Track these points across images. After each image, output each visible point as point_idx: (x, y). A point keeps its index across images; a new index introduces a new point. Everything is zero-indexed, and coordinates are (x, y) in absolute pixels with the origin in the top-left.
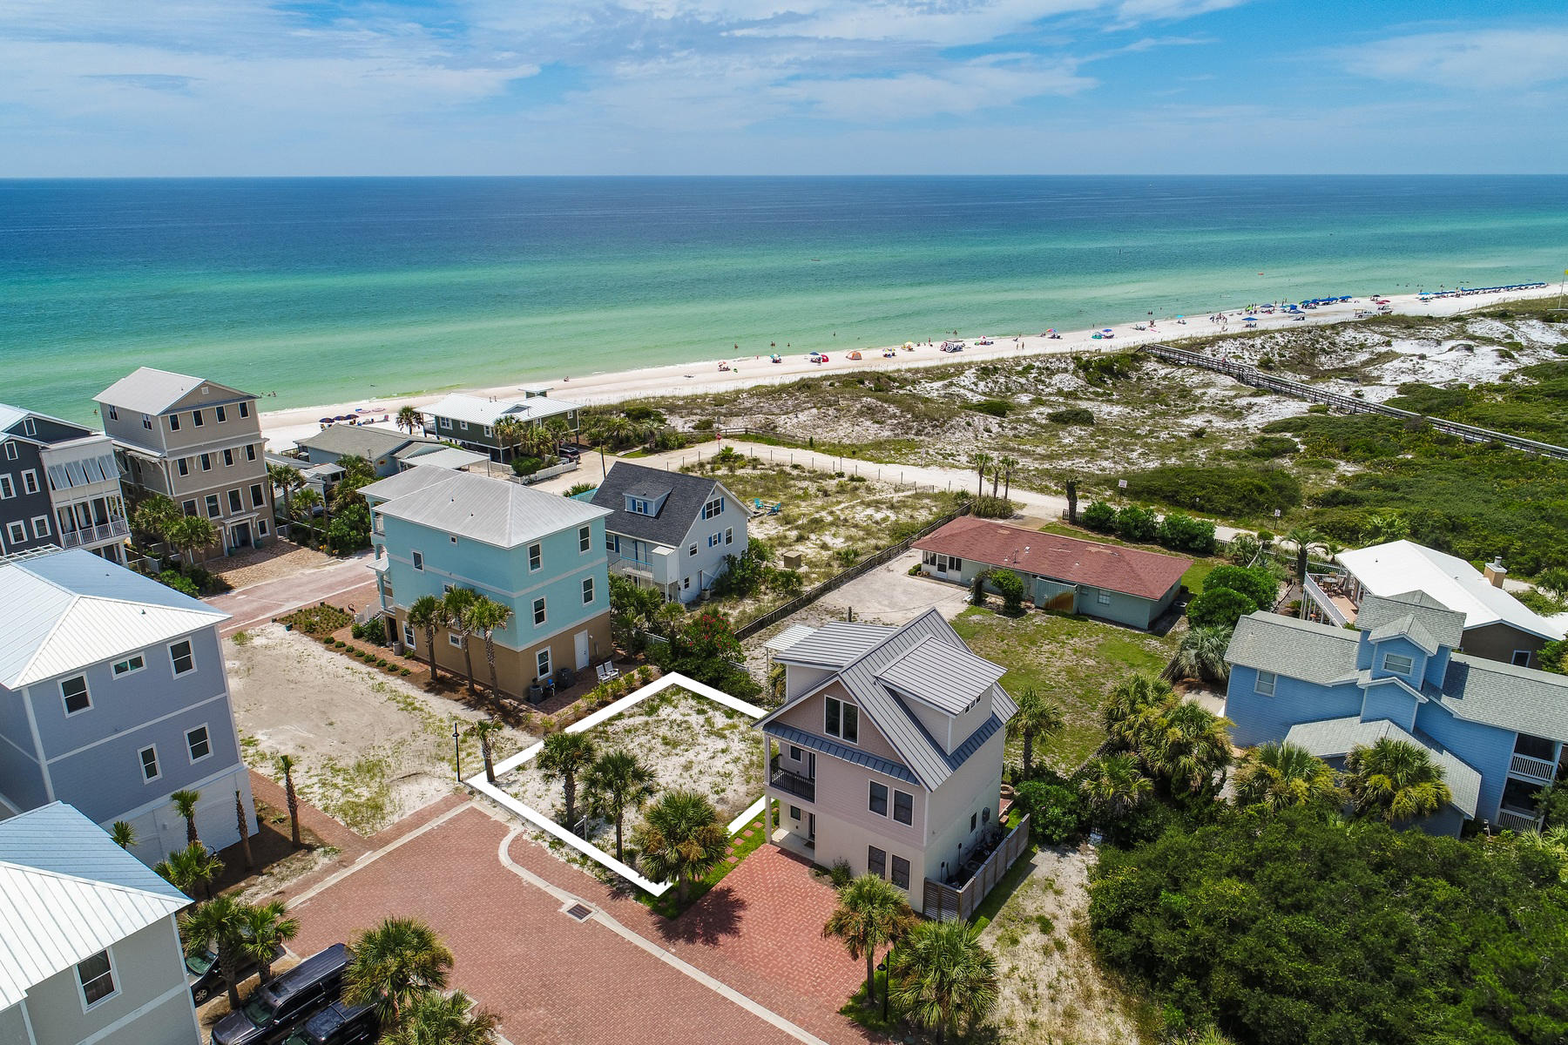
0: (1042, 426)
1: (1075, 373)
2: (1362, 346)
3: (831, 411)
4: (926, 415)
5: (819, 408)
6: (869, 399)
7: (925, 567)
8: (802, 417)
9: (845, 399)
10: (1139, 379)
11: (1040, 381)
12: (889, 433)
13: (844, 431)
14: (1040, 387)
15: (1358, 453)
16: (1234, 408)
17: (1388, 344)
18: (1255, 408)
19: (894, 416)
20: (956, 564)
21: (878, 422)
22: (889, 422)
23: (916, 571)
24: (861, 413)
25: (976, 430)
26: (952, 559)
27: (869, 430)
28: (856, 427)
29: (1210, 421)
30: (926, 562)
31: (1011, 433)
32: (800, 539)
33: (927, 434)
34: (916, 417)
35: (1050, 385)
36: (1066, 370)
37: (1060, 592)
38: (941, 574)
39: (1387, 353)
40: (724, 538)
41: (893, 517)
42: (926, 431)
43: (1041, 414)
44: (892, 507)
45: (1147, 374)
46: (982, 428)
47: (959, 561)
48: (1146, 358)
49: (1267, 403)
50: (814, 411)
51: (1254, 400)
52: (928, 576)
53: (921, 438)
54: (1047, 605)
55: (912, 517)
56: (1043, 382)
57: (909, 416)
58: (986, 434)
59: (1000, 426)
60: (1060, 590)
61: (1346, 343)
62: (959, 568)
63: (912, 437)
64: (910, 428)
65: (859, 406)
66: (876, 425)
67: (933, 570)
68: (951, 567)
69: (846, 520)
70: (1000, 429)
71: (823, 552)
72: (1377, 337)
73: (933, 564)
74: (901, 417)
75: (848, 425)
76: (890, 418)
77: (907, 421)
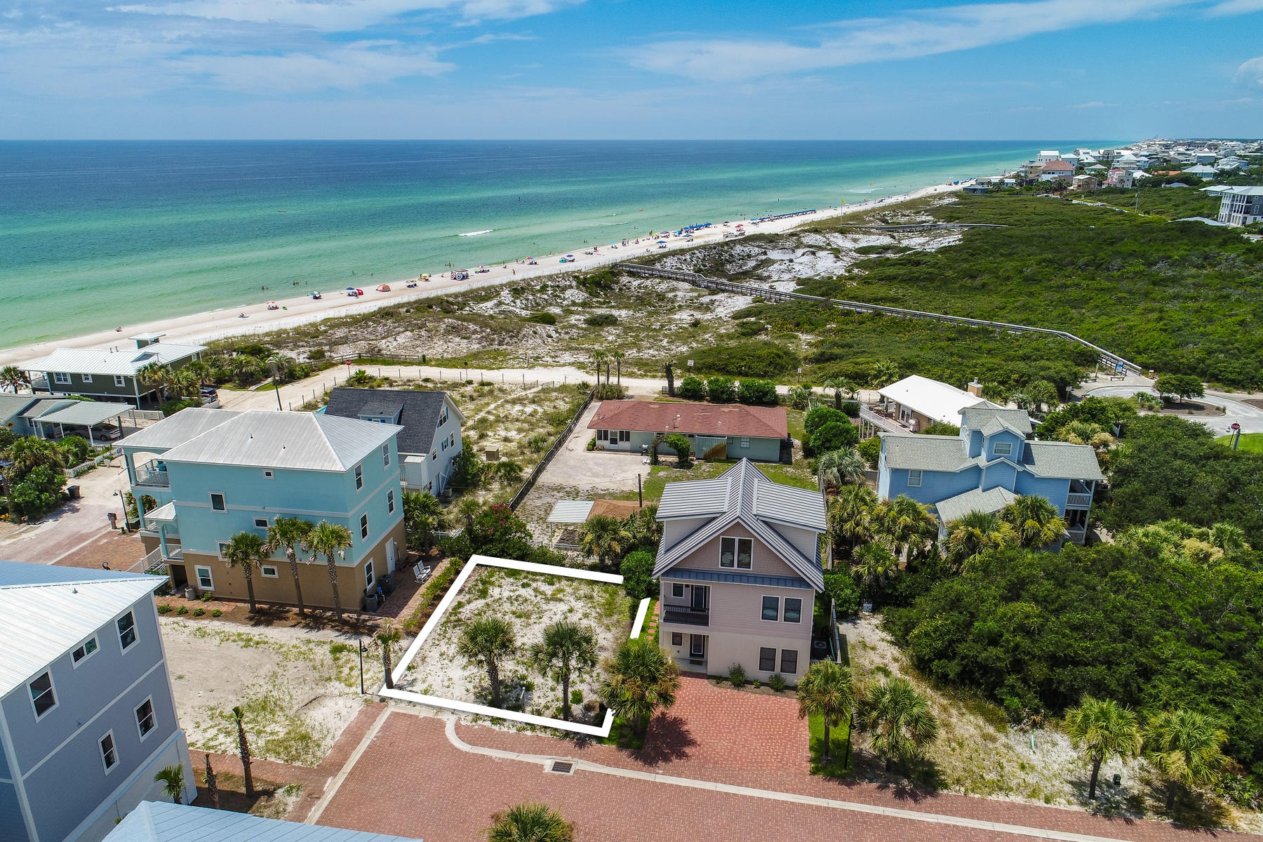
0: (585, 330)
1: (578, 288)
2: (749, 256)
3: (423, 333)
4: (501, 328)
5: (412, 331)
6: (450, 320)
7: (598, 443)
8: (401, 339)
9: (430, 322)
10: (621, 289)
11: (557, 296)
12: (478, 346)
13: (439, 348)
14: (559, 301)
15: (806, 326)
16: (702, 304)
17: (765, 253)
18: (717, 303)
19: (475, 332)
20: (625, 436)
21: (465, 338)
22: (474, 337)
23: (592, 447)
24: (447, 332)
25: (541, 337)
26: (621, 433)
27: (460, 346)
28: (449, 344)
29: (692, 315)
30: (600, 438)
31: (567, 337)
32: (482, 437)
33: (507, 344)
34: (494, 331)
35: (564, 299)
36: (571, 287)
37: (715, 444)
38: (613, 446)
39: (766, 259)
40: (449, 444)
41: (540, 410)
42: (506, 341)
43: (580, 320)
44: (533, 402)
45: (625, 285)
46: (545, 335)
47: (628, 433)
48: (620, 274)
49: (723, 299)
50: (408, 333)
51: (714, 297)
52: (603, 449)
53: (504, 347)
54: (705, 455)
55: (554, 407)
56: (559, 297)
57: (488, 330)
58: (550, 340)
59: (557, 332)
60: (715, 443)
61: (738, 254)
62: (628, 439)
63: (497, 347)
64: (493, 340)
65: (444, 326)
66: (465, 341)
67: (606, 443)
68: (621, 439)
69: (506, 417)
70: (557, 335)
71: (509, 445)
72: (756, 249)
73: (606, 439)
74: (481, 332)
75: (441, 343)
76: (473, 333)
77: (489, 335)
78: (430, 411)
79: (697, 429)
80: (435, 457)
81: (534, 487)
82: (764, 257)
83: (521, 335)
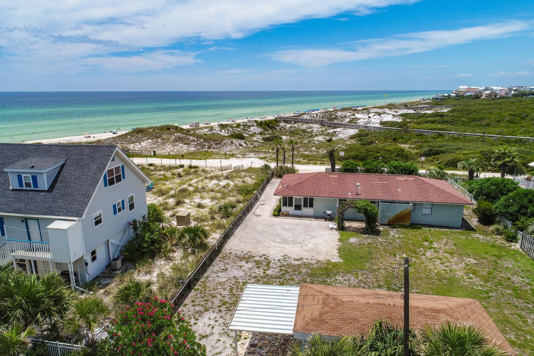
0: (263, 143)
1: (257, 126)
2: (346, 117)
3: (159, 140)
4: (210, 139)
5: (152, 139)
6: (178, 134)
7: (284, 209)
8: (144, 144)
9: (165, 135)
10: (280, 129)
11: (245, 130)
12: (194, 149)
13: (168, 148)
14: (246, 132)
15: (400, 140)
16: (329, 133)
17: (354, 115)
18: (337, 133)
19: (194, 141)
20: (309, 202)
21: (186, 144)
22: (192, 143)
23: (278, 213)
24: (176, 140)
25: (235, 145)
26: (306, 199)
27: (182, 148)
28: (176, 147)
29: (324, 138)
30: (285, 205)
31: (252, 146)
32: (179, 203)
33: (214, 148)
34: (206, 140)
35: (250, 131)
36: (253, 126)
37: (399, 211)
38: (298, 212)
39: (355, 118)
40: (127, 205)
41: (232, 183)
42: (213, 146)
43: (259, 138)
44: (227, 178)
45: (282, 127)
46: (238, 144)
47: (312, 200)
48: (279, 122)
49: (341, 130)
50: (150, 141)
51: (335, 130)
52: (287, 215)
53: (212, 150)
54: (389, 222)
55: (243, 182)
56: (247, 130)
57: (202, 140)
58: (241, 147)
59: (245, 143)
60: (399, 209)
61: (340, 116)
62: (311, 206)
63: (207, 149)
64: (205, 146)
65: (174, 137)
66: (186, 146)
67: (291, 210)
68: (305, 206)
69: (203, 188)
70: (246, 145)
71: (201, 210)
72: (349, 114)
73: (291, 205)
74: (197, 141)
75: (170, 146)
76: (192, 142)
77: (202, 142)
78: (94, 166)
79: (379, 195)
80: (98, 222)
81: (220, 255)
82: (353, 117)
83: (222, 144)
